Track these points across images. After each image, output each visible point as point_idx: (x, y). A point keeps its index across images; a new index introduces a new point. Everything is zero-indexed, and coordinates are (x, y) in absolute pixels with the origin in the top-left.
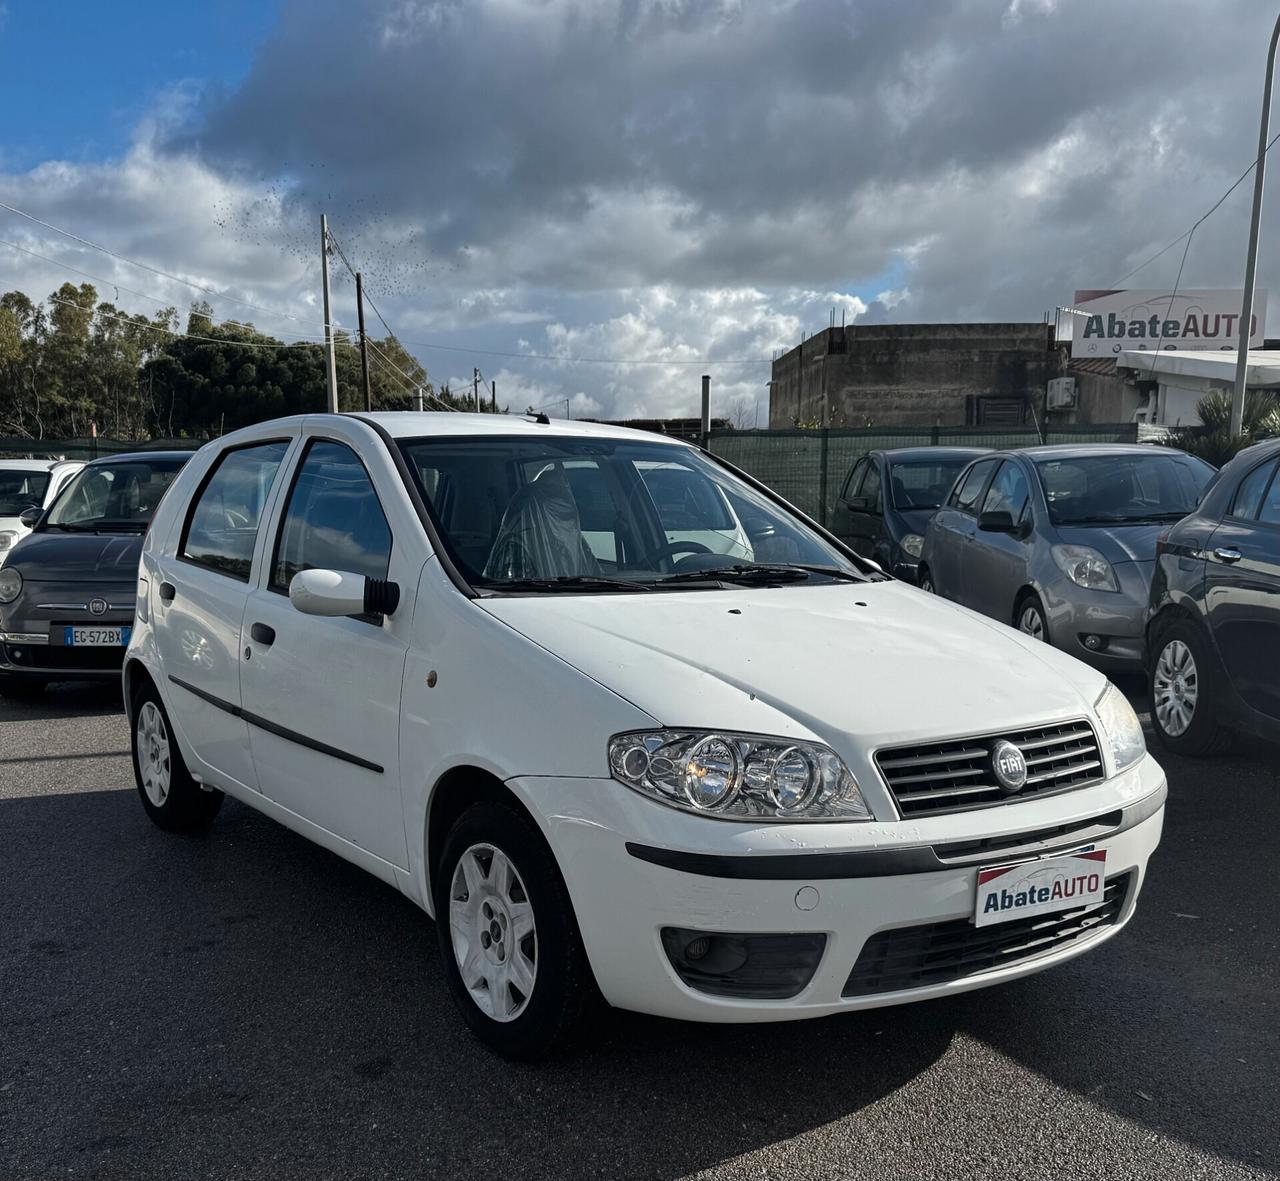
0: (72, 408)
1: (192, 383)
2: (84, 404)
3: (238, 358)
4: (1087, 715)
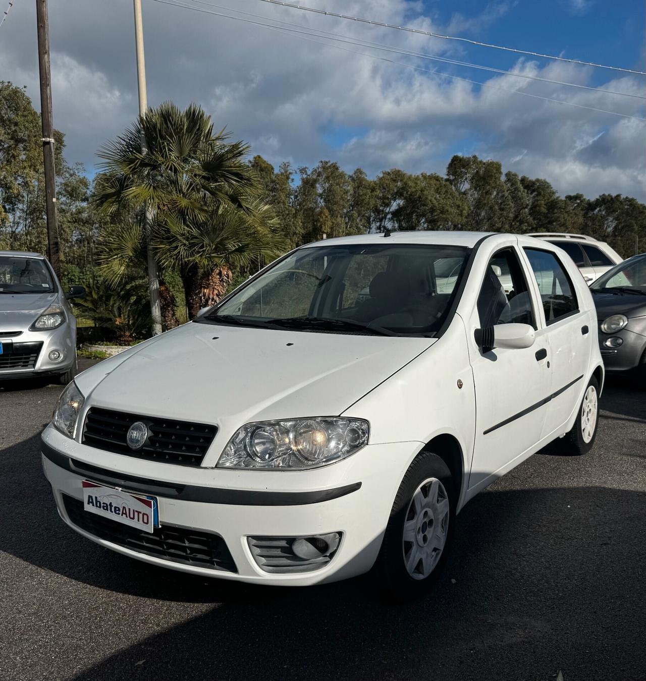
4: (217, 424)
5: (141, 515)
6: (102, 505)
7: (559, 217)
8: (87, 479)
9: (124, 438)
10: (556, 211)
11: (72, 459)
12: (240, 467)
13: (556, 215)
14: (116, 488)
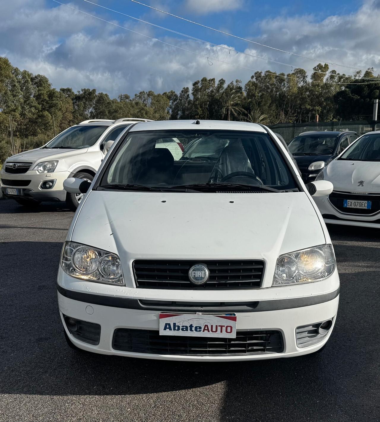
0: (313, 110)
1: (353, 99)
2: (317, 108)
3: (373, 87)
4: (264, 259)
5: (224, 328)
6: (181, 328)
7: (57, 103)
8: (162, 312)
9: (187, 278)
10: (54, 99)
11: (140, 300)
12: (294, 283)
13: (54, 101)
14: (197, 313)
